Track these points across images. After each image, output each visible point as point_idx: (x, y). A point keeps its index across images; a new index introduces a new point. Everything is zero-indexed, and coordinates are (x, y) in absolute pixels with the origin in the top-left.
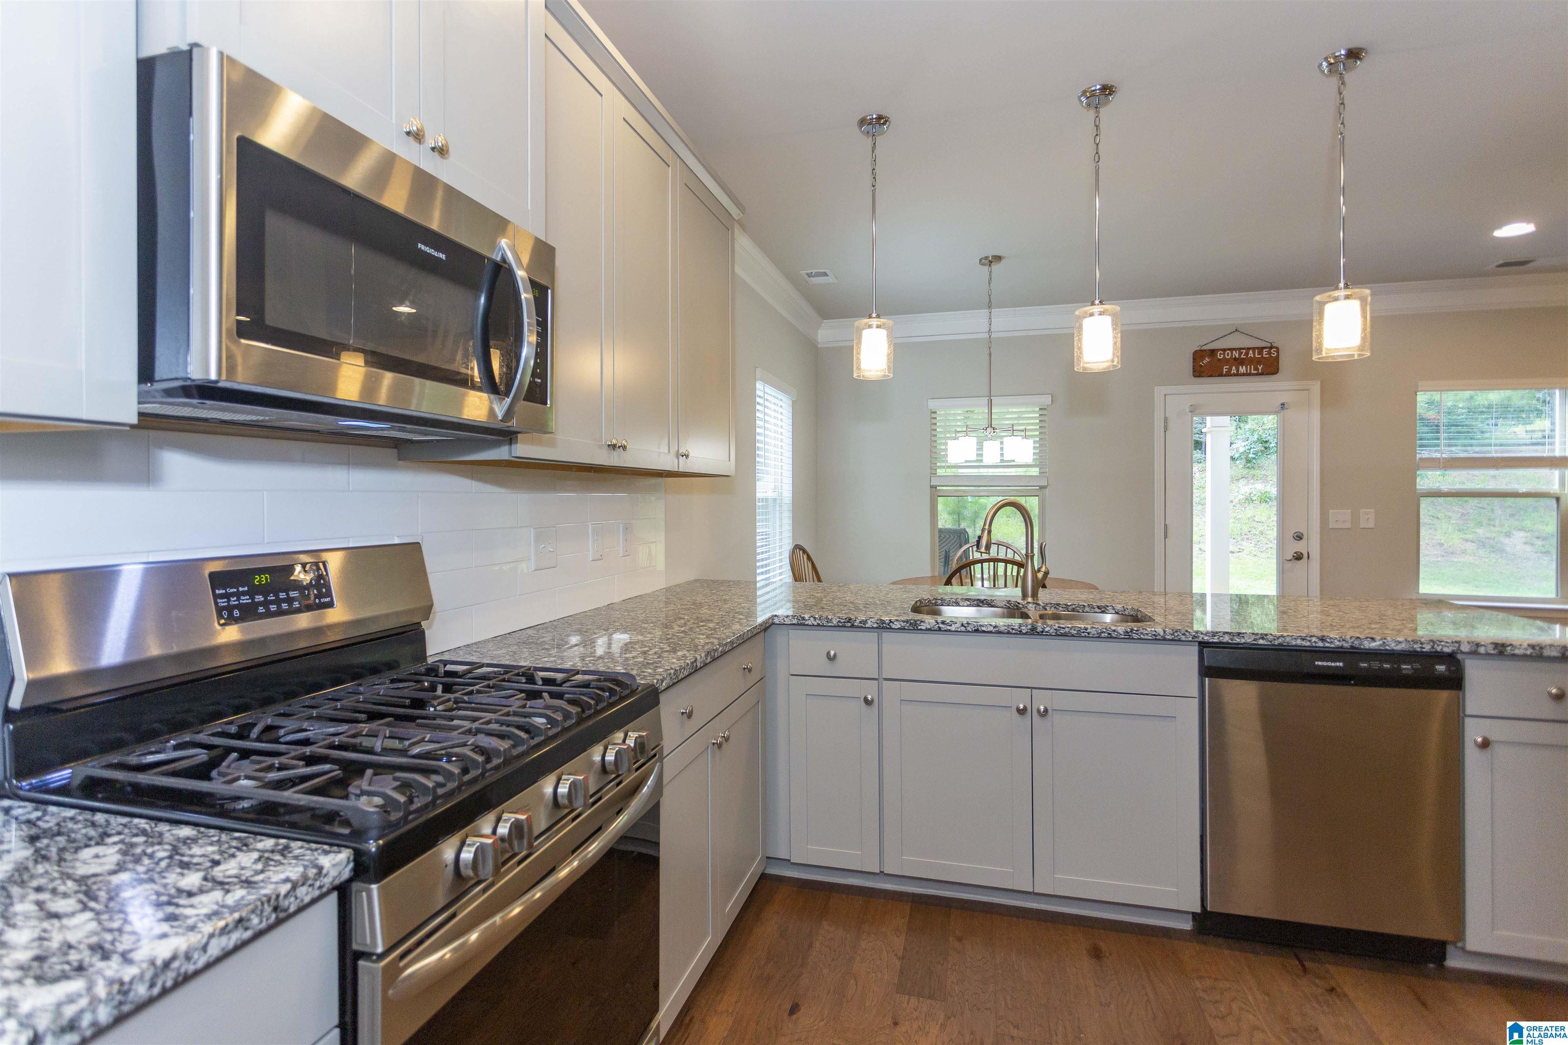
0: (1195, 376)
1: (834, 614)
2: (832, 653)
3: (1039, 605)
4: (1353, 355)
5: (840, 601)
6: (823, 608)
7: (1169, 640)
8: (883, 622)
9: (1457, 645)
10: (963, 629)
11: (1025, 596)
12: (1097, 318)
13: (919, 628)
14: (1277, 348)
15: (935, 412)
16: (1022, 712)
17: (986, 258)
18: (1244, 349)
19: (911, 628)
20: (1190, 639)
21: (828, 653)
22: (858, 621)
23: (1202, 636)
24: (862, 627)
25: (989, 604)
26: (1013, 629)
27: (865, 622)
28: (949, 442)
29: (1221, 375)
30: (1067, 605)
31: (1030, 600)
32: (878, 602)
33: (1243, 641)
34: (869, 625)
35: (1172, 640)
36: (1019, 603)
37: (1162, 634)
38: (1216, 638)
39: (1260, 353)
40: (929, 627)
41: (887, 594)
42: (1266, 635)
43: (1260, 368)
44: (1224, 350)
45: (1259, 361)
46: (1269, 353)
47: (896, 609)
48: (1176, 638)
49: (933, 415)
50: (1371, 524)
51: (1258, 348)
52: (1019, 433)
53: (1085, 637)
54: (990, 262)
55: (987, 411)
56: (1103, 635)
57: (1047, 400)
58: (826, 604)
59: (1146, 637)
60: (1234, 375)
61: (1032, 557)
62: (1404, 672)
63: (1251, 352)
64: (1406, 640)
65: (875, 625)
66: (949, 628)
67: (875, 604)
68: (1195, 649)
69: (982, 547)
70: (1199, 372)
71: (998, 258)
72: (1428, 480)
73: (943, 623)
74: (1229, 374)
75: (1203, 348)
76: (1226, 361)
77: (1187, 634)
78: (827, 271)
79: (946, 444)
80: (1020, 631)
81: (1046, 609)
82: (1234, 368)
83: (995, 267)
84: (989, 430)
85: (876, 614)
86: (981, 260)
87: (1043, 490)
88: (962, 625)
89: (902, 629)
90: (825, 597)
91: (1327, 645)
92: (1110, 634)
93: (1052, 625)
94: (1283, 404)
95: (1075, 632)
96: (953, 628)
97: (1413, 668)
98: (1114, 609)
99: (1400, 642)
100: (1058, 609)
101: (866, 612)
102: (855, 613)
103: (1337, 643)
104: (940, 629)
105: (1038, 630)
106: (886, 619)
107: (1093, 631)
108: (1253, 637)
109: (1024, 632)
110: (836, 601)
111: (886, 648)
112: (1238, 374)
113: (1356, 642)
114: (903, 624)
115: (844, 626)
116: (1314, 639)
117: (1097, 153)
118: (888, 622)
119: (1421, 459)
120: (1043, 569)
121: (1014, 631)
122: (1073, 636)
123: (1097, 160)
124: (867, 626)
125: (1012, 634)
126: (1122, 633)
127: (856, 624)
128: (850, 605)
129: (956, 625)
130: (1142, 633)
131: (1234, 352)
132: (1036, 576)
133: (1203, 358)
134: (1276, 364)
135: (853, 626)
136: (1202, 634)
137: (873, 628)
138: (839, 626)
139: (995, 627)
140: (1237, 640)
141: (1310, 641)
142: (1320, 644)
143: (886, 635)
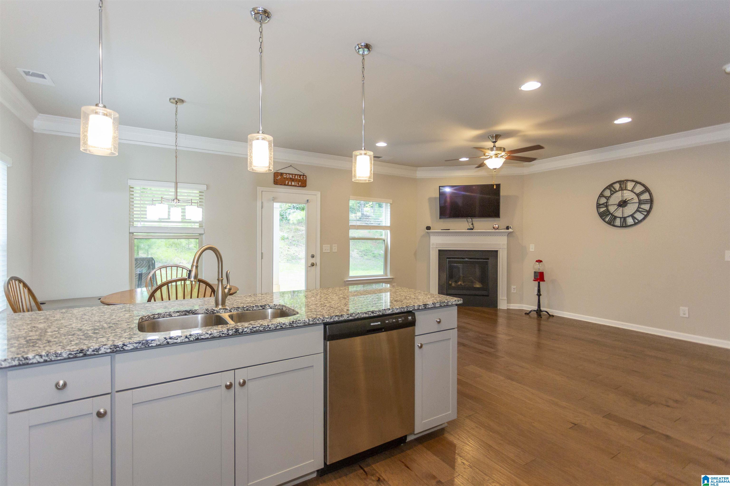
0: (274, 184)
1: (63, 348)
2: (61, 383)
3: (226, 309)
4: (366, 180)
5: (67, 329)
6: (49, 342)
7: (311, 324)
8: (116, 347)
9: (414, 307)
10: (187, 340)
11: (217, 304)
12: (260, 141)
13: (150, 345)
14: (306, 176)
15: (133, 188)
16: (228, 387)
17: (174, 99)
18: (294, 174)
19: (143, 347)
20: (321, 322)
21: (57, 385)
22: (90, 350)
23: (326, 319)
24: (95, 354)
25: (194, 313)
26: (223, 334)
27: (98, 350)
28: (148, 206)
29: (285, 185)
30: (243, 307)
31: (220, 307)
32: (105, 325)
33: (343, 319)
34: (102, 351)
35: (313, 324)
36: (214, 310)
37: (308, 321)
38: (332, 319)
39: (300, 177)
40: (159, 343)
41: (111, 315)
42: (352, 314)
43: (300, 184)
44: (286, 174)
45: (299, 181)
46: (303, 178)
47: (125, 331)
48: (314, 323)
49: (132, 189)
50: (336, 251)
51: (299, 175)
52: (195, 204)
53: (268, 330)
54: (177, 102)
55: (174, 190)
56: (278, 328)
57: (205, 187)
58: (52, 336)
59: (300, 325)
60: (290, 185)
61: (222, 281)
62: (400, 322)
63: (296, 176)
64: (399, 308)
65: (109, 351)
66: (175, 341)
67: (103, 328)
68: (322, 326)
69: (191, 278)
70: (276, 182)
71: (182, 101)
72: (353, 233)
73: (171, 338)
74: (288, 185)
75: (278, 171)
76: (287, 179)
77: (319, 319)
78: (45, 75)
79: (146, 208)
80: (228, 334)
81: (231, 312)
82: (290, 182)
83: (180, 105)
84: (175, 201)
85: (108, 340)
86: (170, 99)
87: (202, 236)
88: (186, 337)
89: (135, 349)
90: (49, 327)
91: (375, 315)
92: (281, 326)
93: (245, 326)
94: (308, 200)
95: (262, 329)
96: (179, 341)
97: (402, 320)
98: (269, 306)
99: (398, 309)
100: (238, 310)
101: (97, 339)
102: (86, 342)
103: (378, 313)
104: (168, 343)
105: (240, 332)
106: (120, 344)
107: (272, 327)
108: (347, 316)
109: (230, 334)
110: (62, 331)
111: (118, 366)
112: (291, 185)
113: (384, 312)
114: (135, 345)
115: (76, 357)
116: (370, 313)
117: (261, 48)
118: (121, 345)
119: (350, 225)
120: (228, 287)
121: (224, 335)
122: (261, 331)
123: (260, 51)
124: (100, 352)
125: (222, 337)
126: (288, 324)
127: (88, 353)
128: (79, 333)
129: (182, 338)
130: (298, 323)
131: (290, 175)
132: (224, 291)
133: (278, 176)
134: (305, 182)
135: (85, 355)
136: (326, 318)
137: (106, 353)
138: (69, 358)
139: (210, 335)
140: (341, 319)
141: (368, 314)
142: (372, 315)
143: (118, 356)
